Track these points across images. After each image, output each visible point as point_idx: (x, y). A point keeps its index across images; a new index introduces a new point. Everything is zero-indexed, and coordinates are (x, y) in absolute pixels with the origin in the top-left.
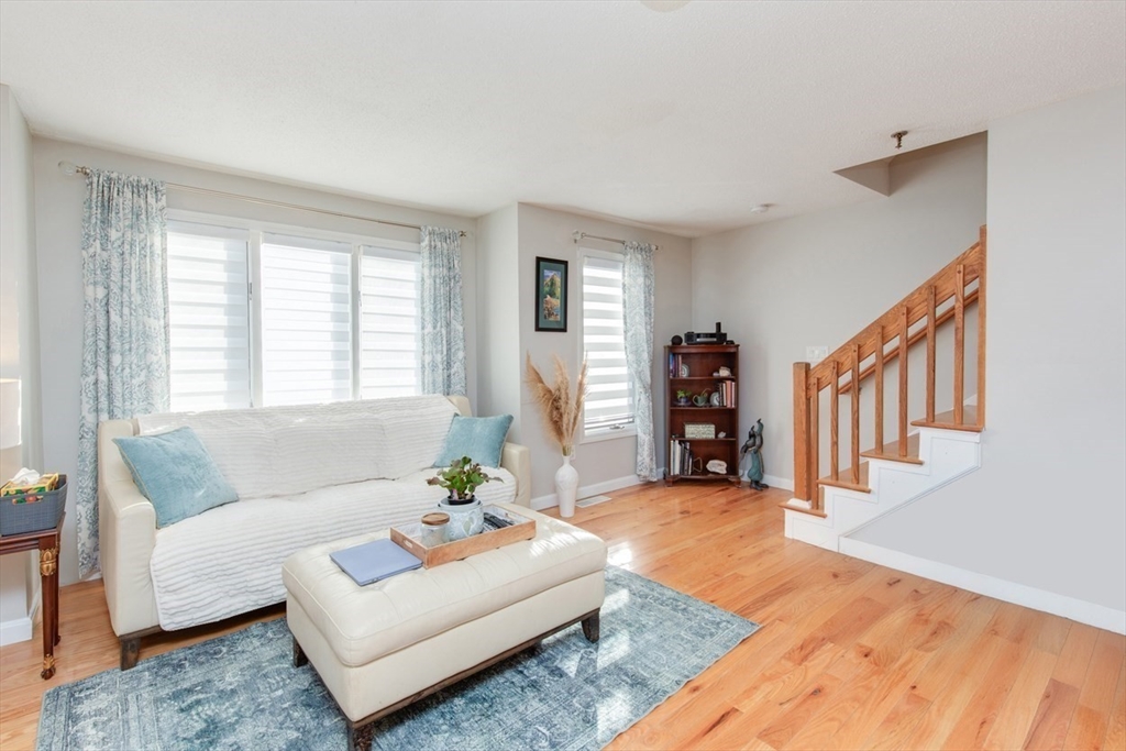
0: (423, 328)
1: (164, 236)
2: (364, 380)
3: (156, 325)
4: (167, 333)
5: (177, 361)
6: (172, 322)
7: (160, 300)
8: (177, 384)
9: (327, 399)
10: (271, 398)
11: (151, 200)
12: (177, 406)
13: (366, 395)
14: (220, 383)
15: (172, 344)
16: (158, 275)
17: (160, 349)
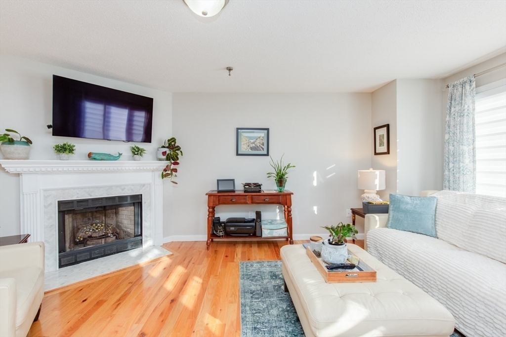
1: (473, 103)
3: (465, 148)
4: (474, 152)
5: (480, 166)
6: (477, 146)
7: (471, 136)
11: (468, 88)
12: (480, 191)
15: (477, 158)
17: (467, 161)
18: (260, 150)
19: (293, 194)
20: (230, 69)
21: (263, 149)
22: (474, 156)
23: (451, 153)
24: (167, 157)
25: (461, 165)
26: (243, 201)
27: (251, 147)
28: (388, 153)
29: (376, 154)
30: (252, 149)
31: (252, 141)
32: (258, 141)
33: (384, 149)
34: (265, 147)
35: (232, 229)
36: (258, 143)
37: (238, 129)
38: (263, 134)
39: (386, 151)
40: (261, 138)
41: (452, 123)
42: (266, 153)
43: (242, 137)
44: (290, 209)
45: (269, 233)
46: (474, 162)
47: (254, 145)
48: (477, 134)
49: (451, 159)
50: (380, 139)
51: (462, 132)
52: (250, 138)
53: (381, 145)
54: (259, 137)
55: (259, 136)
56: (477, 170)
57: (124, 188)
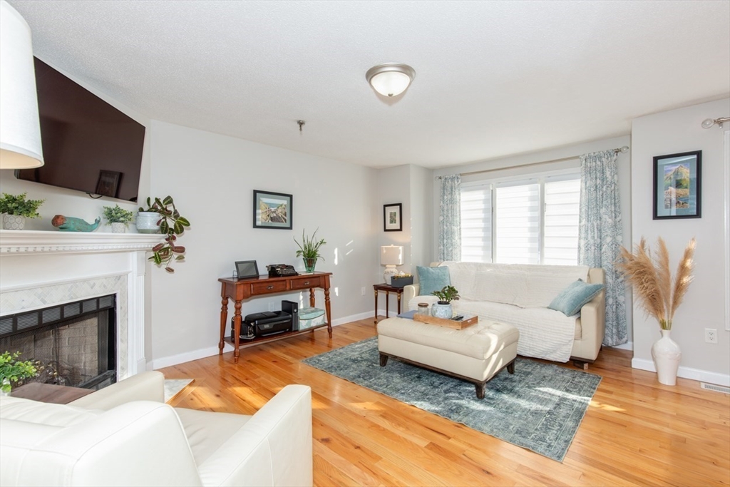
0: (580, 222)
1: (460, 194)
2: (547, 253)
3: (455, 228)
4: (460, 231)
5: (464, 242)
6: (462, 227)
7: (458, 219)
8: (464, 251)
9: (526, 262)
10: (500, 259)
11: (456, 182)
12: (464, 260)
13: (546, 262)
14: (481, 252)
15: (462, 236)
16: (458, 210)
17: (457, 238)
18: (282, 222)
19: (331, 274)
20: (301, 124)
21: (285, 220)
22: (460, 234)
23: (445, 231)
24: (162, 228)
25: (453, 241)
26: (281, 288)
27: (271, 218)
28: (401, 230)
29: (385, 230)
30: (272, 219)
31: (273, 209)
32: (279, 210)
33: (397, 226)
34: (288, 218)
35: (267, 326)
36: (280, 212)
37: (255, 192)
38: (285, 202)
39: (399, 228)
40: (283, 206)
41: (446, 208)
42: (289, 226)
43: (261, 202)
44: (327, 292)
45: (307, 324)
46: (460, 238)
47: (275, 215)
48: (462, 218)
49: (445, 236)
50: (391, 217)
51: (452, 216)
52: (271, 205)
53: (391, 222)
54: (281, 205)
55: (281, 203)
56: (462, 245)
57: (94, 284)
